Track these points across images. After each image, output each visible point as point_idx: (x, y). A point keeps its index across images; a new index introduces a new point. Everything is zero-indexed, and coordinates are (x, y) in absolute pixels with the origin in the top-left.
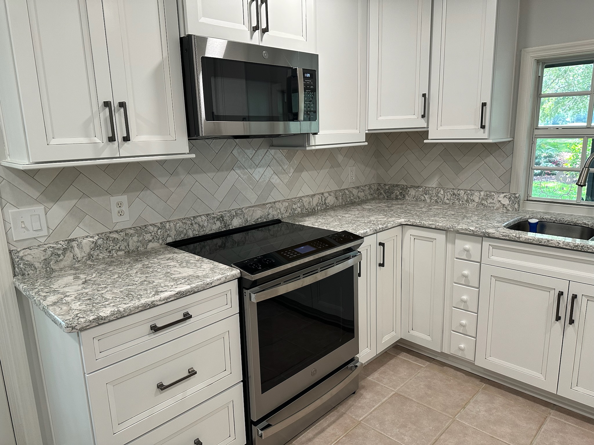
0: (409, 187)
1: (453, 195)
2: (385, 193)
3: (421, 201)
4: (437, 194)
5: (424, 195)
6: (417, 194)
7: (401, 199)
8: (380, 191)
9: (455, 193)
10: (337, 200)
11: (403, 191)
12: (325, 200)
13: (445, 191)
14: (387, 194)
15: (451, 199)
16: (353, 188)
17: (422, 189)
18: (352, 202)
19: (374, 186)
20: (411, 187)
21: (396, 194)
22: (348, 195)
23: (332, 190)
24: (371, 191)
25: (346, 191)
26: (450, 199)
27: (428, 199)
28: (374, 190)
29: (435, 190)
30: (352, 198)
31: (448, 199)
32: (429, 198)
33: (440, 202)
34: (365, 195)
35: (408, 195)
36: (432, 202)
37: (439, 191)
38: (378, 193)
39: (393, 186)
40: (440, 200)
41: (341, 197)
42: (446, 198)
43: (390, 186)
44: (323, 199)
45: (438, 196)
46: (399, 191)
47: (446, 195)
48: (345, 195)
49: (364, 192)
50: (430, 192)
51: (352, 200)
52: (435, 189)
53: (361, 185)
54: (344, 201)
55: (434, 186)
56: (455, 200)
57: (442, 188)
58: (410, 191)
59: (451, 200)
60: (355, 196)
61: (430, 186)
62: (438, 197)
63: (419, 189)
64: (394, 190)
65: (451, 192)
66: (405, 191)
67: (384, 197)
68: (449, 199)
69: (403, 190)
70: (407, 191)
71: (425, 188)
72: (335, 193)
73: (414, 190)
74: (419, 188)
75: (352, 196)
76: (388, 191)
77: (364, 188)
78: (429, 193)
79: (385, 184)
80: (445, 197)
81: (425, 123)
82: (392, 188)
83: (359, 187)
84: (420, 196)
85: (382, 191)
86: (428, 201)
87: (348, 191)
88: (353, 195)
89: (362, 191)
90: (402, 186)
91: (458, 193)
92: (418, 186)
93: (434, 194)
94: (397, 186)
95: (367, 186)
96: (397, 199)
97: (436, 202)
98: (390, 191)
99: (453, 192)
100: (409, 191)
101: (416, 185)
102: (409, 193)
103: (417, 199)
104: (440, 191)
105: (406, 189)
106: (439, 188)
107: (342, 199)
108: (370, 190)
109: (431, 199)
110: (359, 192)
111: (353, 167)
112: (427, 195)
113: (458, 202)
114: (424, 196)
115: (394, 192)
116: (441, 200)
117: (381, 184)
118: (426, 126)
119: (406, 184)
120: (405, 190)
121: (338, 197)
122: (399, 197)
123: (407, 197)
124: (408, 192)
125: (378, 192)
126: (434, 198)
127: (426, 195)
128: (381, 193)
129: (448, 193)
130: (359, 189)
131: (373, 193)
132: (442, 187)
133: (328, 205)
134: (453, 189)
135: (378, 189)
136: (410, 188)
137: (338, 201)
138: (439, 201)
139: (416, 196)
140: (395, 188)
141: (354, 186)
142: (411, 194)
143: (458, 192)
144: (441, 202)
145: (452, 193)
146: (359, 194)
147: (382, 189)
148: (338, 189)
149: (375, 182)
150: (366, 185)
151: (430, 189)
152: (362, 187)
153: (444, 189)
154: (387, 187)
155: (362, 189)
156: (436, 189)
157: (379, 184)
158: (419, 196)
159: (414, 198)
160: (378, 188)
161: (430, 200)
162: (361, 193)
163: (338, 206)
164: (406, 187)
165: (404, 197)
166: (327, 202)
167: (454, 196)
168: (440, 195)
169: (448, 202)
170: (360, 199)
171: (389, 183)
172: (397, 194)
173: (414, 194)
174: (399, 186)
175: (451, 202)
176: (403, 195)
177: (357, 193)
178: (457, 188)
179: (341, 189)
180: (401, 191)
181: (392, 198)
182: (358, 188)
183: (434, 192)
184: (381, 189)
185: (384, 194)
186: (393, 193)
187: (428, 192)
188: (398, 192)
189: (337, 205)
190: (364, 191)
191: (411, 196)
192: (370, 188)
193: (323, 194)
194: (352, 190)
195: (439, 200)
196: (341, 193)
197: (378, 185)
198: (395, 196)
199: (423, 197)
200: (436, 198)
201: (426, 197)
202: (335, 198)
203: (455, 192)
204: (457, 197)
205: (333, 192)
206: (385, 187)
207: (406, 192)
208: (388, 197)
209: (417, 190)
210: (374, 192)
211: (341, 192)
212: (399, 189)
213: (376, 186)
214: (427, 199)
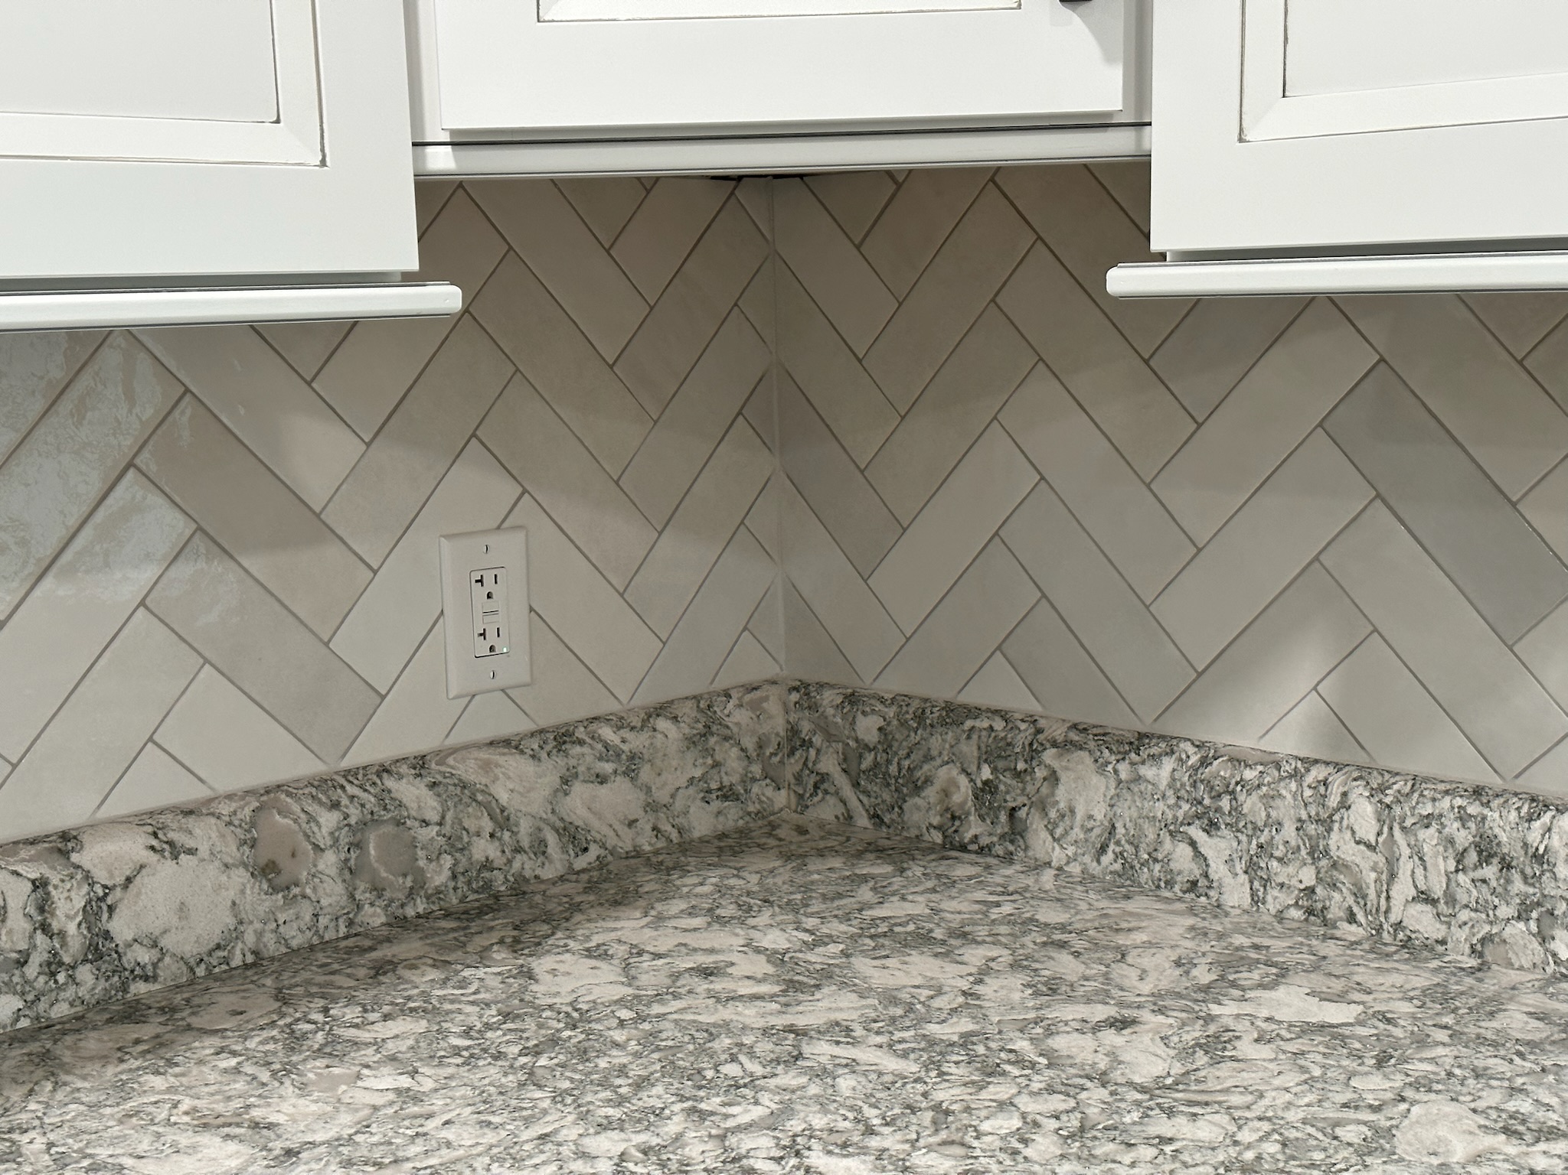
0: (1054, 744)
1: (1472, 857)
2: (856, 785)
3: (1170, 884)
4: (1311, 829)
5: (1195, 832)
6: (1127, 811)
7: (989, 847)
8: (812, 752)
9: (1503, 838)
10: (275, 889)
11: (1007, 779)
12: (99, 906)
13: (1397, 810)
14: (868, 794)
15: (1462, 897)
16: (506, 743)
17: (1168, 764)
18: (487, 885)
19: (756, 707)
20: (1074, 736)
21: (946, 793)
22: (425, 823)
23: (222, 786)
24: (716, 765)
25: (411, 792)
26: (1451, 899)
27: (1228, 880)
28: (749, 743)
29: (1293, 786)
30: (483, 849)
31: (1424, 897)
32: (1239, 867)
33: (1352, 918)
34: (652, 807)
35: (1053, 814)
36: (1272, 906)
37: (1333, 801)
38: (798, 778)
39: (920, 717)
40: (1351, 900)
41: (329, 861)
42: (1402, 890)
43: (891, 712)
44: (68, 905)
45: (1326, 852)
46: (973, 768)
47: (1406, 851)
48: (389, 829)
49: (631, 773)
50: (1250, 804)
51: (487, 865)
52: (1295, 775)
53: (609, 706)
54: (378, 890)
55: (1287, 742)
56: (1505, 911)
57: (1363, 773)
58: (1064, 777)
59: (1464, 915)
60: (524, 827)
61: (1246, 741)
62: (1324, 863)
63: (1148, 771)
64: (928, 758)
65: (1453, 827)
66: (1018, 775)
67: (849, 817)
68: (1434, 902)
69: (1001, 764)
70: (1040, 773)
71: (1204, 762)
72: (253, 824)
73: (1101, 767)
74: (1144, 754)
75: (487, 825)
76: (876, 765)
77: (637, 741)
78: (1236, 810)
79: (852, 699)
80: (1392, 876)
81: (1109, 59)
82: (914, 738)
83: (580, 733)
84: (1159, 842)
85: (829, 764)
86: (1236, 893)
87: (433, 785)
88: (503, 820)
89: (608, 767)
90: (999, 725)
91: (1526, 845)
92: (1141, 736)
93: (1289, 831)
94: (954, 714)
95: (675, 719)
96: (954, 846)
97: (1310, 912)
98: (893, 769)
99: (1472, 825)
100: (1053, 778)
101: (1122, 722)
102: (1062, 794)
103: (1129, 866)
104: (1345, 805)
105: (1033, 753)
106: (1339, 767)
107: (350, 871)
108: (708, 752)
109: (1266, 882)
110: (578, 788)
111: (492, 540)
112: (1224, 831)
113: (1535, 944)
114: (1193, 844)
115: (928, 781)
116: (1360, 894)
117: (821, 686)
118: (1118, 106)
119: (1034, 707)
120: (1021, 766)
121: (284, 862)
122: (974, 828)
123: (1040, 841)
124: (1044, 790)
125: (793, 765)
126: (1291, 869)
127: (1211, 828)
128: (824, 778)
129: (1429, 837)
130: (578, 749)
131: (748, 780)
132: (1362, 759)
133: (144, 956)
134: (1477, 792)
135: (795, 741)
136: (1065, 746)
137: (290, 901)
138: (1337, 902)
139: (1120, 830)
140: (935, 743)
141: (515, 725)
142: (1072, 811)
143: (1534, 836)
144: (1360, 917)
145: (1463, 838)
146: (579, 803)
147: (829, 737)
148: (309, 766)
149: (772, 670)
150: (660, 710)
151: (1249, 774)
152: (607, 733)
153: (1382, 789)
154: (868, 727)
155: (609, 752)
156: (1310, 779)
157: (805, 691)
158: (1152, 836)
159: (1103, 849)
160: (793, 731)
161: (1253, 893)
162: (603, 791)
163: (295, 951)
164: (1023, 735)
165: (1016, 831)
166: (121, 928)
167: (1490, 871)
168: (1340, 844)
169: (1423, 922)
170: (594, 851)
171: (891, 684)
172: (957, 798)
173: (1099, 816)
174: (969, 724)
175: (1462, 934)
176: (1003, 817)
177: (547, 792)
178: (1521, 785)
179: (346, 764)
180: (986, 773)
181: (913, 832)
182: (562, 738)
183: (1287, 809)
184: (817, 740)
185: (848, 791)
186: (917, 789)
187: (1225, 803)
188: (963, 781)
189: (283, 940)
190: (631, 765)
191: (1077, 833)
192: (707, 732)
193: (64, 844)
194: (486, 766)
195: (1336, 896)
196: (328, 820)
197: (795, 697)
198: (936, 820)
199: (1188, 851)
200: (1308, 876)
201: (1217, 848)
202: (240, 876)
203: (1503, 823)
204: (1518, 885)
205: (225, 809)
206: (853, 723)
207: (1030, 789)
208: (876, 817)
209: (1124, 770)
210: (756, 769)
211: (335, 805)
212: (969, 750)
213: (773, 707)
214: (1218, 869)
